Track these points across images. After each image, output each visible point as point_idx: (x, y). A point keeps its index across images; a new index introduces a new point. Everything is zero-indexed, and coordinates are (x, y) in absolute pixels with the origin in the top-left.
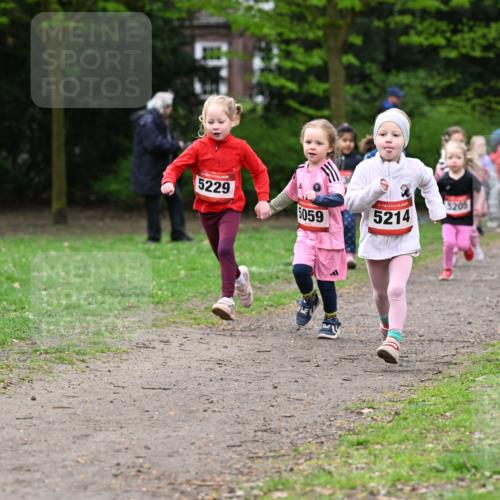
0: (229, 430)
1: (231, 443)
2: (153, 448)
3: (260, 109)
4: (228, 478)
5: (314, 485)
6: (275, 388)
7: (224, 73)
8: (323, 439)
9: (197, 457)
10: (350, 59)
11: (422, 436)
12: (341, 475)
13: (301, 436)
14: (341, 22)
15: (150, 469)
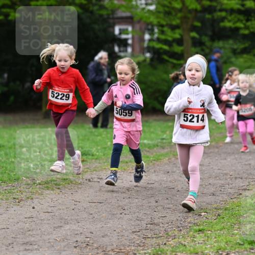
0: (133, 224)
1: (134, 230)
2: (94, 233)
3: (148, 60)
4: (133, 248)
5: (177, 252)
6: (157, 202)
7: (130, 42)
8: (181, 228)
9: (117, 237)
10: (194, 34)
11: (232, 226)
12: (190, 246)
13: (170, 227)
14: (189, 16)
15: (93, 243)
